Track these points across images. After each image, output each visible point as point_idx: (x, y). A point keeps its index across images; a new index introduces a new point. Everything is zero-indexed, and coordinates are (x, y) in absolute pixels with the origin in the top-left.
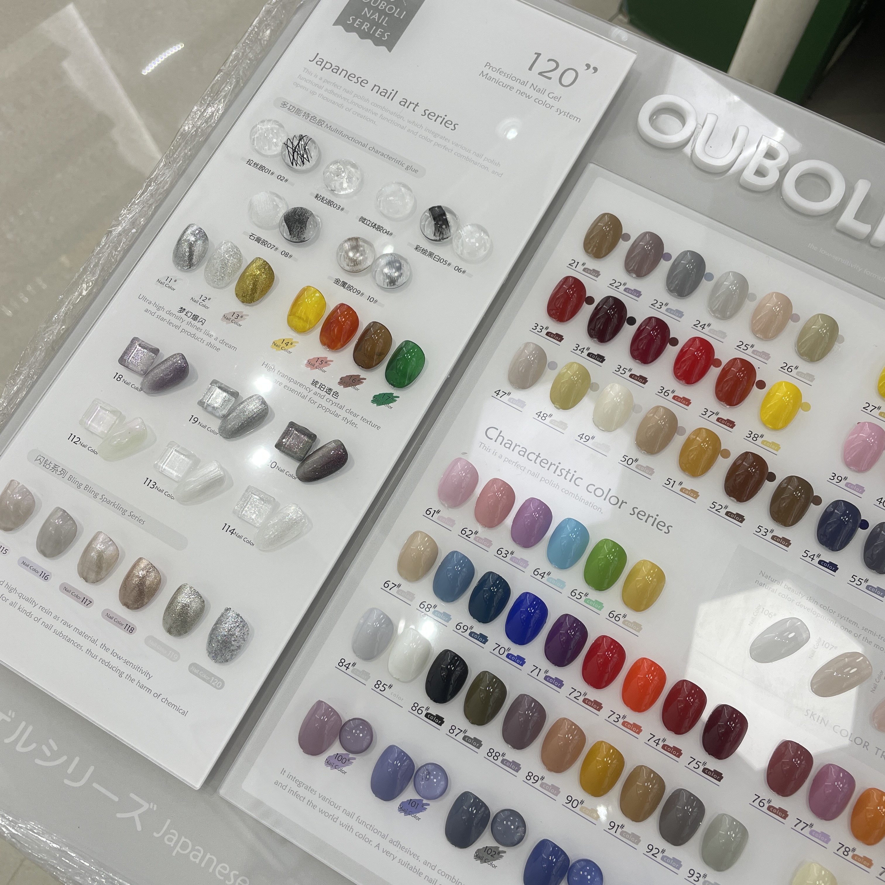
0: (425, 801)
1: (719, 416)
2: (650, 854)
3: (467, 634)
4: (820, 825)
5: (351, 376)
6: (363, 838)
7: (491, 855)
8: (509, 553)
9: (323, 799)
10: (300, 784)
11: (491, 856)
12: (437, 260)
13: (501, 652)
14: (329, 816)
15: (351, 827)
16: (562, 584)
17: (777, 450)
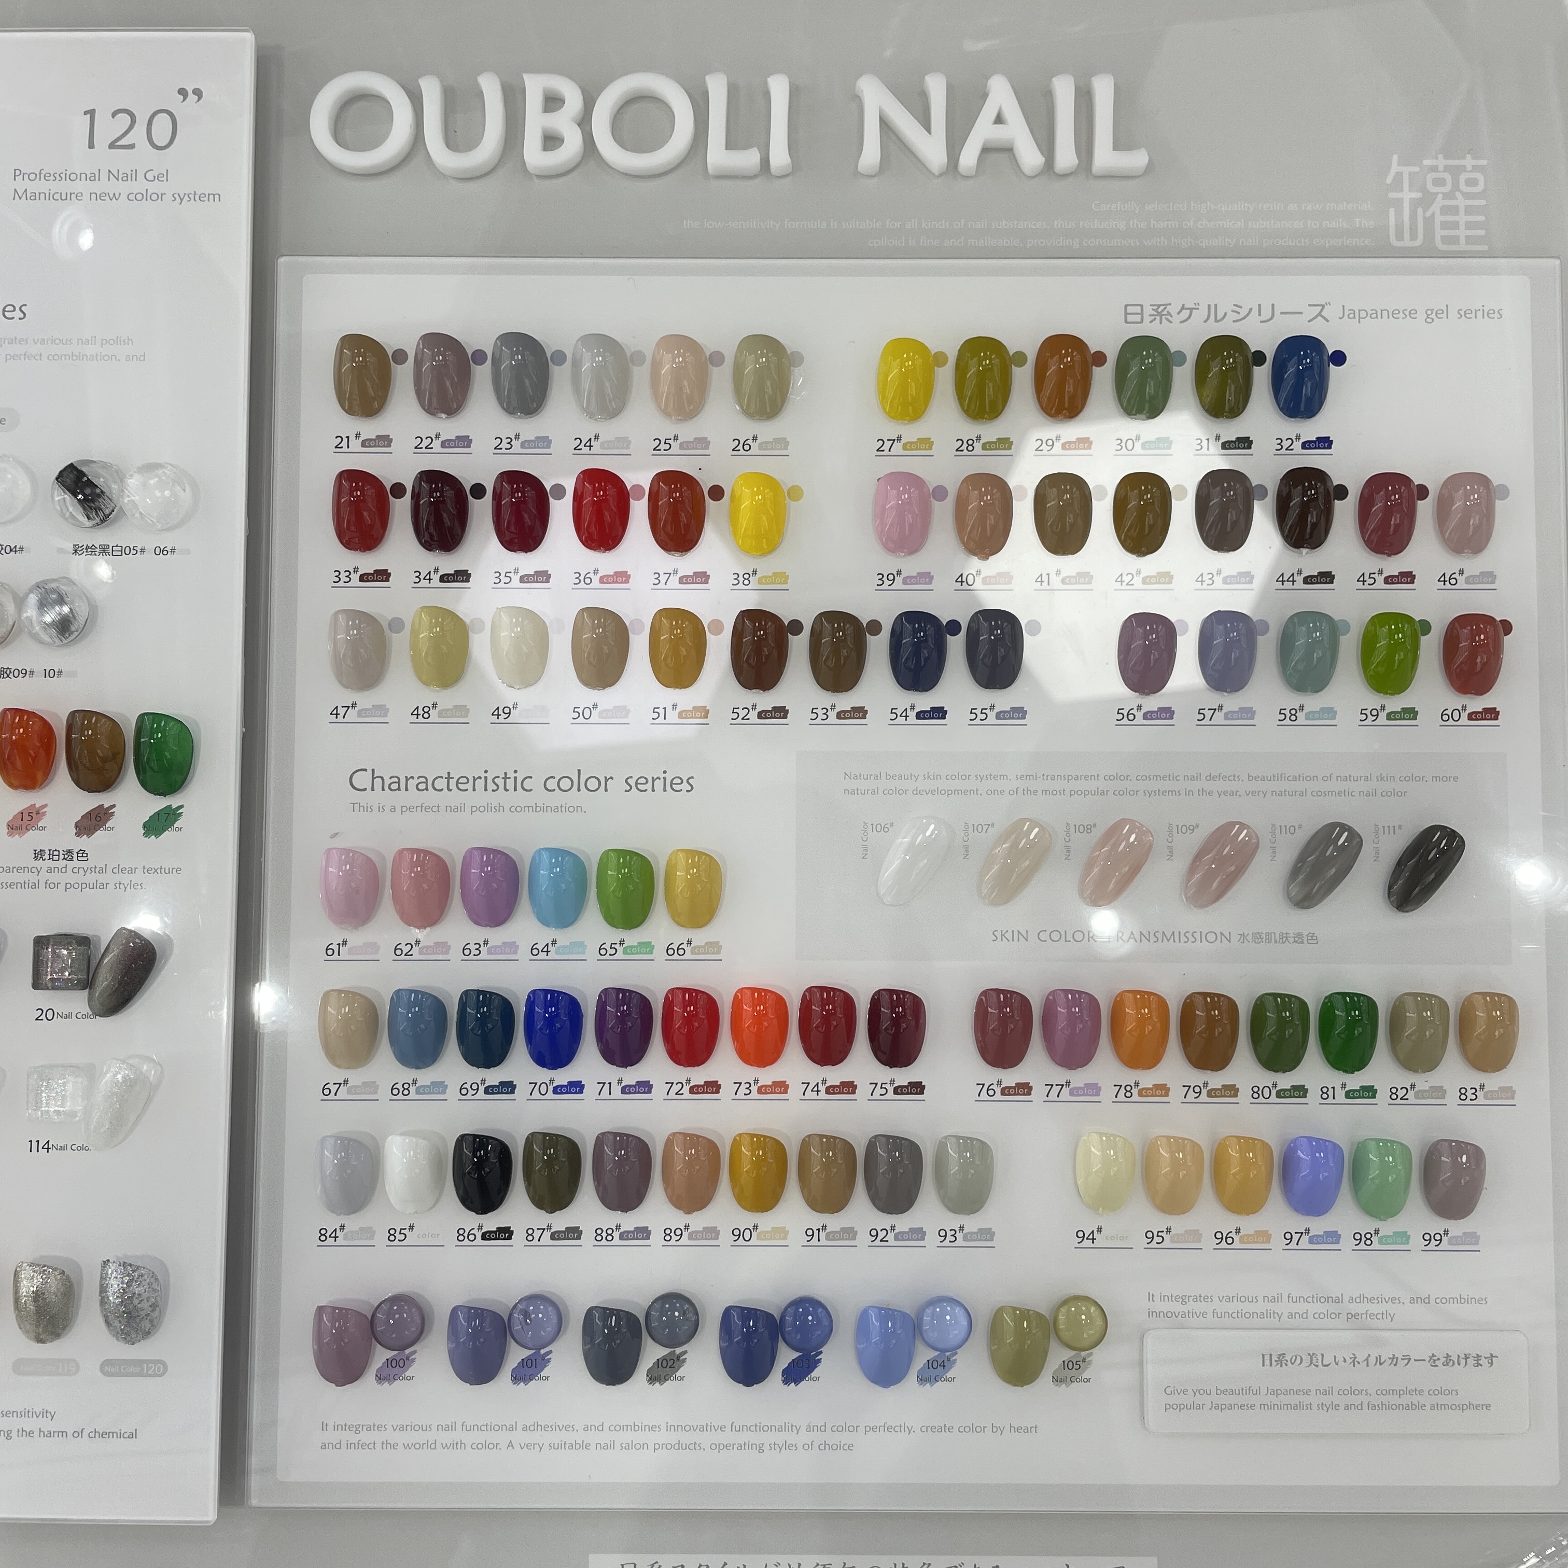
0: (543, 1351)
1: (680, 575)
2: (878, 1242)
3: (481, 1093)
4: (1079, 1077)
5: (90, 813)
6: (486, 1446)
7: (668, 1367)
8: (482, 945)
9: (401, 1429)
10: (357, 1429)
11: (670, 1367)
12: (120, 553)
13: (543, 1091)
14: (421, 1446)
15: (459, 1442)
16: (580, 946)
17: (786, 582)
